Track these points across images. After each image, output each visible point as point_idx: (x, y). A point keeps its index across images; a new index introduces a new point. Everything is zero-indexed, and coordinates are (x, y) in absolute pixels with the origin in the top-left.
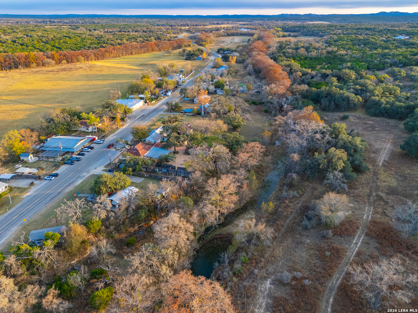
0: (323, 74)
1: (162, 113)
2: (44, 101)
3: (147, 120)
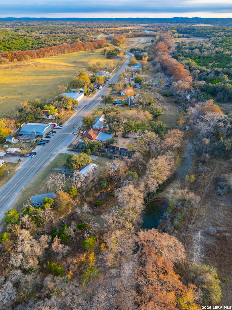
0: (216, 71)
1: (99, 104)
2: (9, 93)
3: (89, 110)
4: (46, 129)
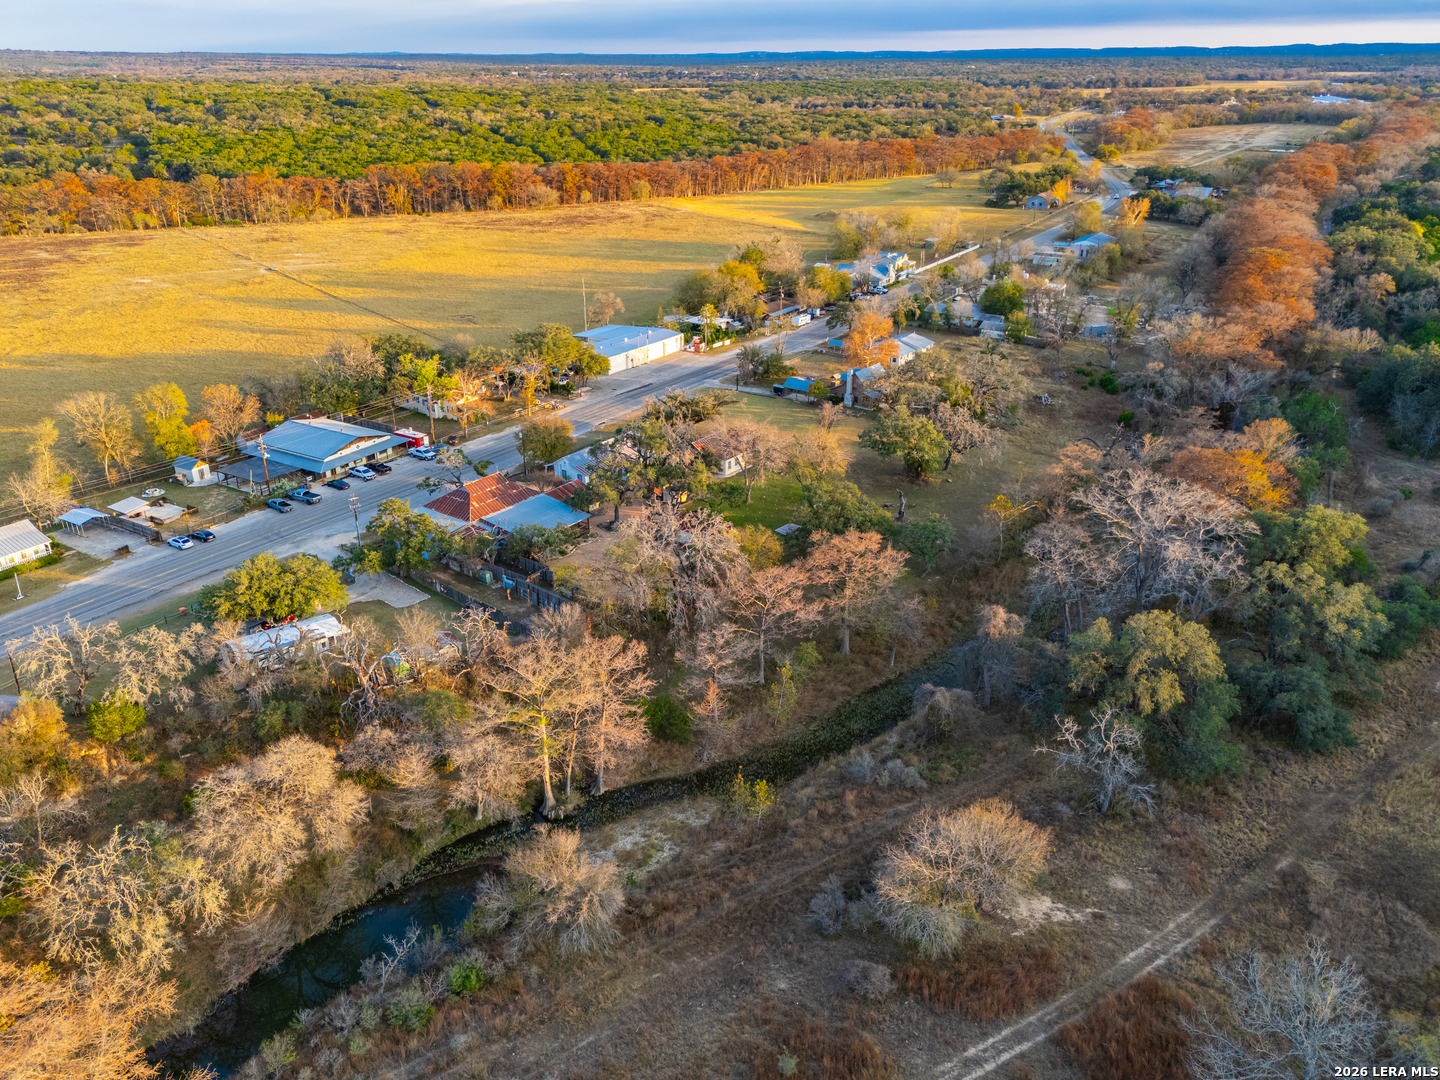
1: (715, 383)
4: (353, 448)
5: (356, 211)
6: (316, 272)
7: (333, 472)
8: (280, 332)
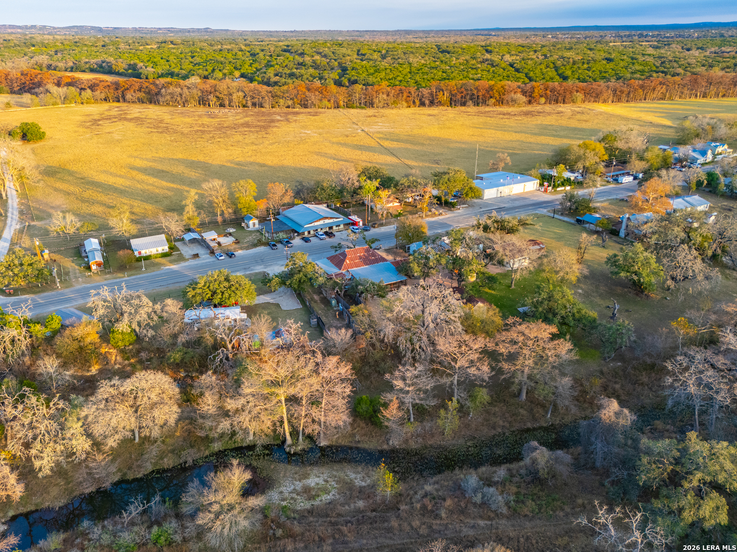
1: (544, 211)
4: (321, 222)
5: (422, 104)
6: (382, 133)
7: (309, 232)
8: (345, 161)
